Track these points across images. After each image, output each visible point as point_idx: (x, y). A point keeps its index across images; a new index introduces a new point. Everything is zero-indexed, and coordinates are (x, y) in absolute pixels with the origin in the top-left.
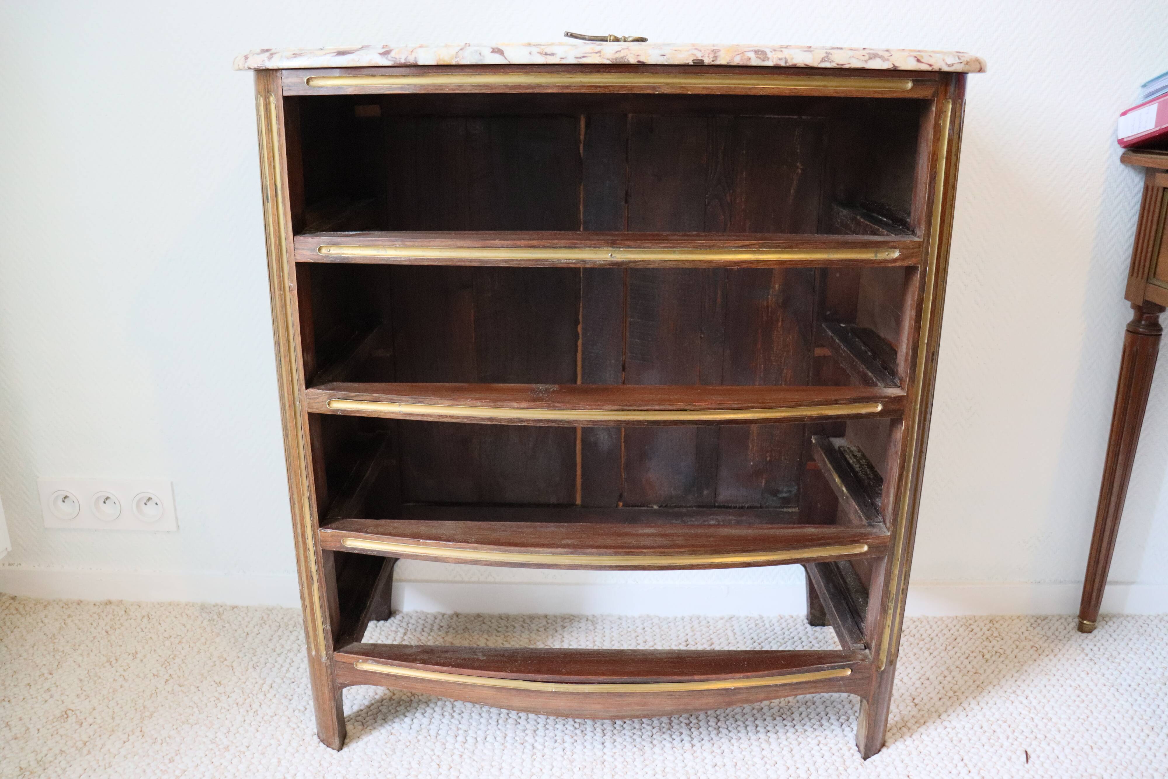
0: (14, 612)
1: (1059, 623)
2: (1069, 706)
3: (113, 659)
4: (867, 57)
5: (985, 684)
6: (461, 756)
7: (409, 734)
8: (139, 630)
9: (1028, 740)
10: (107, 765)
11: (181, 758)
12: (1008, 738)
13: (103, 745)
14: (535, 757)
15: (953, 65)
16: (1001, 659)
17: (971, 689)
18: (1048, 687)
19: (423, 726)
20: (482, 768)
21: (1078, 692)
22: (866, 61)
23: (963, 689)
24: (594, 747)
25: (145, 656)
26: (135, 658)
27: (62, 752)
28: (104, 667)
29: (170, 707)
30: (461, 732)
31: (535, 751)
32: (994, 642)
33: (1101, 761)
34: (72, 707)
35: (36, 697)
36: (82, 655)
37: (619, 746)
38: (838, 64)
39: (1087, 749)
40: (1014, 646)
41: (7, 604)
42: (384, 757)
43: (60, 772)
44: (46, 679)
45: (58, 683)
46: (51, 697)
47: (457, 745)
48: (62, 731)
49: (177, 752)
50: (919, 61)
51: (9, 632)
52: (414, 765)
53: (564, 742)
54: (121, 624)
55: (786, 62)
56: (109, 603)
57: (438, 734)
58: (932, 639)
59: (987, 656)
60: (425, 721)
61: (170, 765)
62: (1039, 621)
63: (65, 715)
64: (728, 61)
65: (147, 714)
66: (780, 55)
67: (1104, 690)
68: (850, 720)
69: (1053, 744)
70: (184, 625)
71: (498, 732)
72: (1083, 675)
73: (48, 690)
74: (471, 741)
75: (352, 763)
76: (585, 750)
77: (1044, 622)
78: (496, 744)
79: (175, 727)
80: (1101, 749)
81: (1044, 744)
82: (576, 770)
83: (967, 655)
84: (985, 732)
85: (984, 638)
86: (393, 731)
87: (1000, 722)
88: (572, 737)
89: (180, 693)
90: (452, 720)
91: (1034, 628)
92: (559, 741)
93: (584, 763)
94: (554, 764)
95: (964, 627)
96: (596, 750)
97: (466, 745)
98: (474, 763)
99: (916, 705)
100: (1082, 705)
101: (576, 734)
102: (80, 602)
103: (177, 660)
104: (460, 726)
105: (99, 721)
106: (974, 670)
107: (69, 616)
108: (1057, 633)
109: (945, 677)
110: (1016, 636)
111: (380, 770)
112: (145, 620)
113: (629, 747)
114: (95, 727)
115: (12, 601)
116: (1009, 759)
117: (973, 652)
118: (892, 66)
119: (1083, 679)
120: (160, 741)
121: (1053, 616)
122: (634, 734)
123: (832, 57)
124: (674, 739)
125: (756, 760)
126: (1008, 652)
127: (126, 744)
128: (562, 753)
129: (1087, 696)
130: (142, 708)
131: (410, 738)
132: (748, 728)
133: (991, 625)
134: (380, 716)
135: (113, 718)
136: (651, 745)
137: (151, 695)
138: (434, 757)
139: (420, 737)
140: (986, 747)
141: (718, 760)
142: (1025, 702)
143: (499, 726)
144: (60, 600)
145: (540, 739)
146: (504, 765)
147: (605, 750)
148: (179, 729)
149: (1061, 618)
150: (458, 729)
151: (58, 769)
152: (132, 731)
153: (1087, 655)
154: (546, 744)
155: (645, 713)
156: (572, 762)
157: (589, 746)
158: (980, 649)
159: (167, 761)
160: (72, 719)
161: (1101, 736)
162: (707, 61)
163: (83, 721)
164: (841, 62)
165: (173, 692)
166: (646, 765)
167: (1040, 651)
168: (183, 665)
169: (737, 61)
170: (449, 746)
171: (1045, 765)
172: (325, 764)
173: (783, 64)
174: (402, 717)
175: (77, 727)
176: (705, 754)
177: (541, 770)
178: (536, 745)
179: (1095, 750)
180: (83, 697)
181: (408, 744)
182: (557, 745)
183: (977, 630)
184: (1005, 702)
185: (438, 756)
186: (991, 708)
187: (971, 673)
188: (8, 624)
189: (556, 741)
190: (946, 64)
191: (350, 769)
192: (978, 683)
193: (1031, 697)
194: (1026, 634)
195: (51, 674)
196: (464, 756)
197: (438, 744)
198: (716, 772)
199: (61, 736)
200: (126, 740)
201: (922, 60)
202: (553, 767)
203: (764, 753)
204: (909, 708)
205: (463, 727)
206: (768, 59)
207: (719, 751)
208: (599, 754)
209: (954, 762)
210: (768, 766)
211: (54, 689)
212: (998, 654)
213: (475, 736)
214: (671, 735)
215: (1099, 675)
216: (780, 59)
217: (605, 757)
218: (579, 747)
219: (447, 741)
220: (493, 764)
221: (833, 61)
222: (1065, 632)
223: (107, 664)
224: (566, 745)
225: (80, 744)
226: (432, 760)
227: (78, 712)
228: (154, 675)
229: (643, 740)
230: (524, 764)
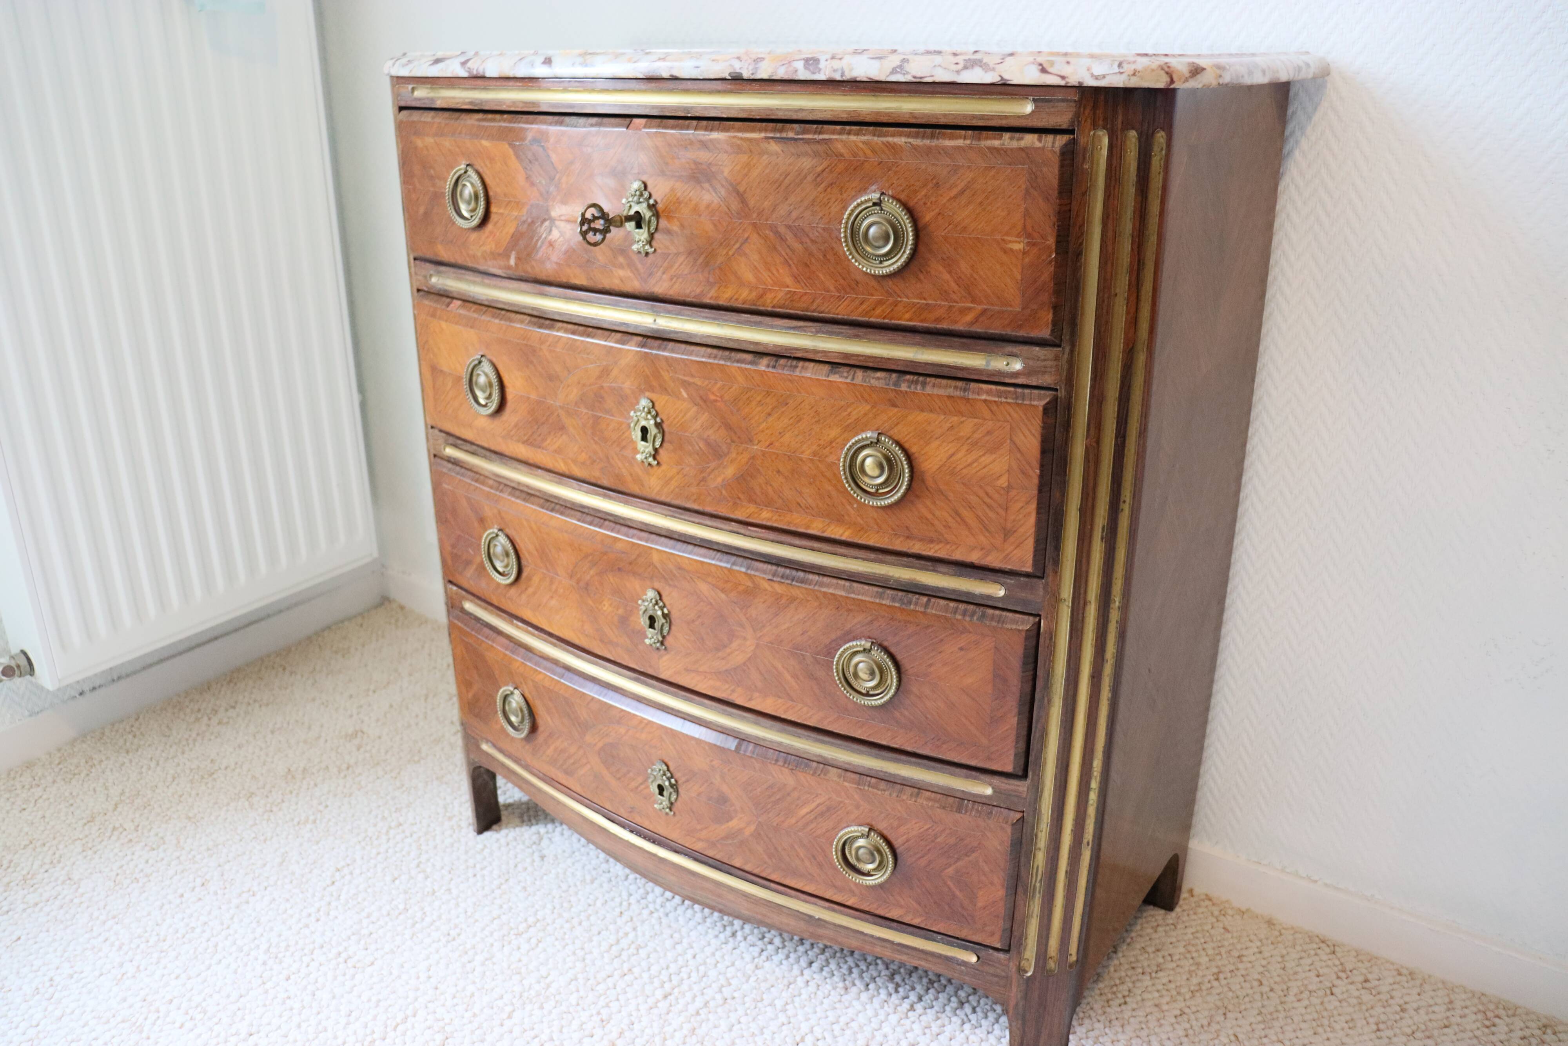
4: (960, 67)
6: (652, 913)
10: (349, 794)
11: (409, 811)
13: (361, 774)
14: (723, 946)
15: (1104, 77)
20: (660, 935)
22: (958, 72)
24: (797, 962)
27: (327, 768)
34: (366, 729)
35: (347, 710)
37: (826, 974)
38: (915, 77)
43: (312, 786)
44: (367, 695)
45: (372, 703)
46: (358, 714)
47: (660, 900)
48: (341, 749)
49: (410, 804)
50: (1044, 70)
53: (771, 943)
55: (843, 75)
61: (394, 814)
63: (355, 735)
64: (769, 74)
66: (836, 64)
73: (361, 707)
98: (657, 927)
118: (999, 79)
123: (907, 67)
128: (756, 954)
162: (746, 75)
164: (919, 74)
166: (835, 1008)
169: (781, 74)
173: (838, 77)
177: (717, 963)
185: (629, 904)
189: (762, 939)
190: (1092, 75)
191: (538, 882)
195: (374, 692)
196: (655, 915)
199: (337, 753)
200: (381, 776)
201: (1050, 70)
202: (733, 965)
206: (820, 70)
207: (936, 1030)
208: (795, 973)
211: (365, 707)
216: (835, 71)
217: (798, 979)
218: (779, 957)
220: (676, 935)
221: (908, 73)
230: (706, 949)
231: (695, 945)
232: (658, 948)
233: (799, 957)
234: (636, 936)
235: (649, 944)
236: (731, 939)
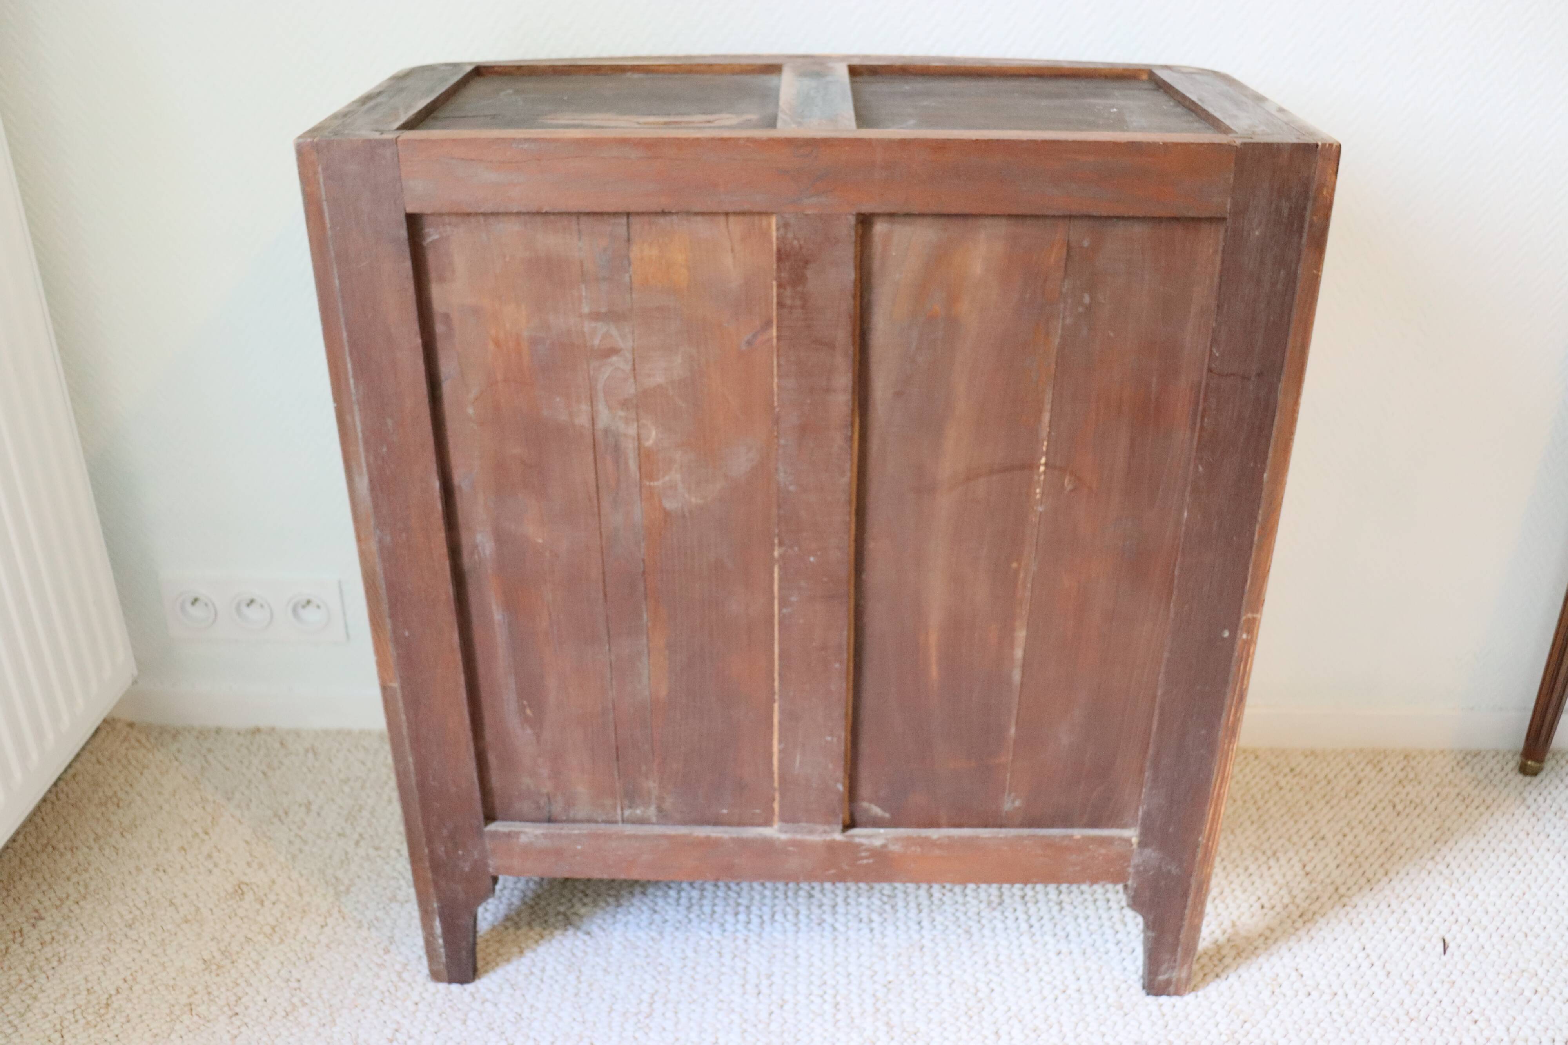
0: (137, 745)
1: (1495, 761)
2: (1501, 879)
3: (281, 812)
5: (1396, 846)
6: (746, 941)
7: (678, 911)
8: (305, 770)
9: (1446, 923)
10: (308, 958)
11: (398, 947)
12: (1422, 921)
13: (297, 930)
16: (1418, 811)
17: (1378, 853)
18: (1476, 853)
19: (694, 901)
20: (774, 956)
21: (1513, 859)
23: (1367, 853)
24: (909, 928)
25: (321, 807)
26: (308, 810)
27: (248, 939)
28: (272, 823)
29: (369, 878)
30: (741, 909)
31: (836, 933)
32: (1409, 788)
33: (1537, 953)
34: (245, 879)
35: (198, 867)
36: (238, 806)
37: (940, 927)
39: (1520, 936)
40: (1434, 794)
41: (125, 733)
42: (651, 943)
43: (253, 966)
44: (203, 841)
45: (219, 847)
46: (216, 865)
47: (740, 927)
48: (241, 913)
49: (391, 940)
51: (137, 774)
52: (690, 953)
53: (871, 921)
54: (281, 763)
56: (257, 731)
57: (714, 912)
58: (1329, 782)
59: (1399, 807)
60: (695, 894)
61: (386, 957)
62: (1469, 758)
63: (239, 891)
65: (342, 888)
67: (1548, 856)
68: (1225, 894)
69: (1477, 930)
70: (363, 763)
71: (788, 909)
72: (1522, 835)
73: (209, 856)
74: (755, 920)
75: (613, 952)
77: (1475, 760)
78: (787, 925)
79: (381, 906)
80: (1537, 936)
81: (1466, 930)
82: (889, 958)
83: (1372, 806)
84: (1393, 912)
85: (1396, 780)
86: (657, 908)
87: (1412, 899)
89: (378, 860)
90: (730, 893)
91: (1462, 768)
95: (1369, 767)
97: (751, 926)
99: (1307, 874)
100: (1518, 878)
102: (218, 731)
103: (365, 814)
104: (740, 901)
105: (283, 898)
106: (1382, 827)
107: (210, 750)
108: (1491, 776)
109: (1345, 836)
110: (1438, 780)
111: (649, 960)
112: (310, 755)
113: (952, 927)
114: (281, 906)
115: (128, 729)
116: (1423, 949)
117: (1381, 801)
119: (1521, 842)
120: (366, 925)
121: (1488, 752)
122: (957, 910)
124: (1006, 918)
125: (1111, 946)
126: (1427, 802)
127: (326, 929)
128: (869, 936)
129: (1525, 865)
130: (334, 881)
131: (679, 917)
132: (1098, 903)
133: (1405, 762)
135: (301, 895)
136: (979, 926)
137: (342, 862)
138: (713, 943)
139: (692, 916)
140: (1394, 932)
141: (1063, 946)
142: (1446, 872)
143: (790, 901)
144: (193, 728)
145: (842, 919)
146: (800, 952)
147: (924, 932)
148: (387, 908)
149: (1497, 753)
150: (738, 904)
151: (249, 962)
152: (329, 911)
153: (1529, 807)
154: (850, 924)
156: (884, 947)
157: (903, 928)
158: (1390, 796)
159: (381, 952)
160: (249, 897)
161: (1539, 919)
163: (264, 898)
165: (368, 858)
166: (975, 953)
167: (1468, 801)
168: (374, 820)
170: (728, 927)
171: (1466, 957)
172: (579, 954)
174: (666, 889)
175: (258, 906)
176: (1047, 938)
178: (837, 925)
179: (1530, 938)
180: (255, 865)
181: (678, 925)
182: (862, 925)
183: (1387, 769)
184: (1420, 872)
185: (718, 942)
186: (1402, 880)
187: (1377, 831)
188: (134, 762)
189: (861, 921)
191: (611, 960)
192: (1386, 845)
193: (1454, 865)
194: (1451, 776)
195: (206, 833)
196: (751, 941)
197: (715, 925)
198: (1061, 961)
199: (242, 919)
200: (323, 924)
203: (1119, 936)
204: (1298, 878)
205: (744, 901)
207: (1062, 934)
208: (916, 937)
209: (1355, 951)
210: (1124, 955)
211: (215, 854)
212: (1413, 805)
213: (759, 913)
214: (1003, 912)
215: (1542, 836)
217: (924, 941)
218: (890, 929)
219: (726, 921)
220: (788, 951)
222: (1503, 774)
223: (275, 820)
225: (267, 929)
226: (711, 947)
227: (254, 887)
228: (339, 835)
229: (969, 918)
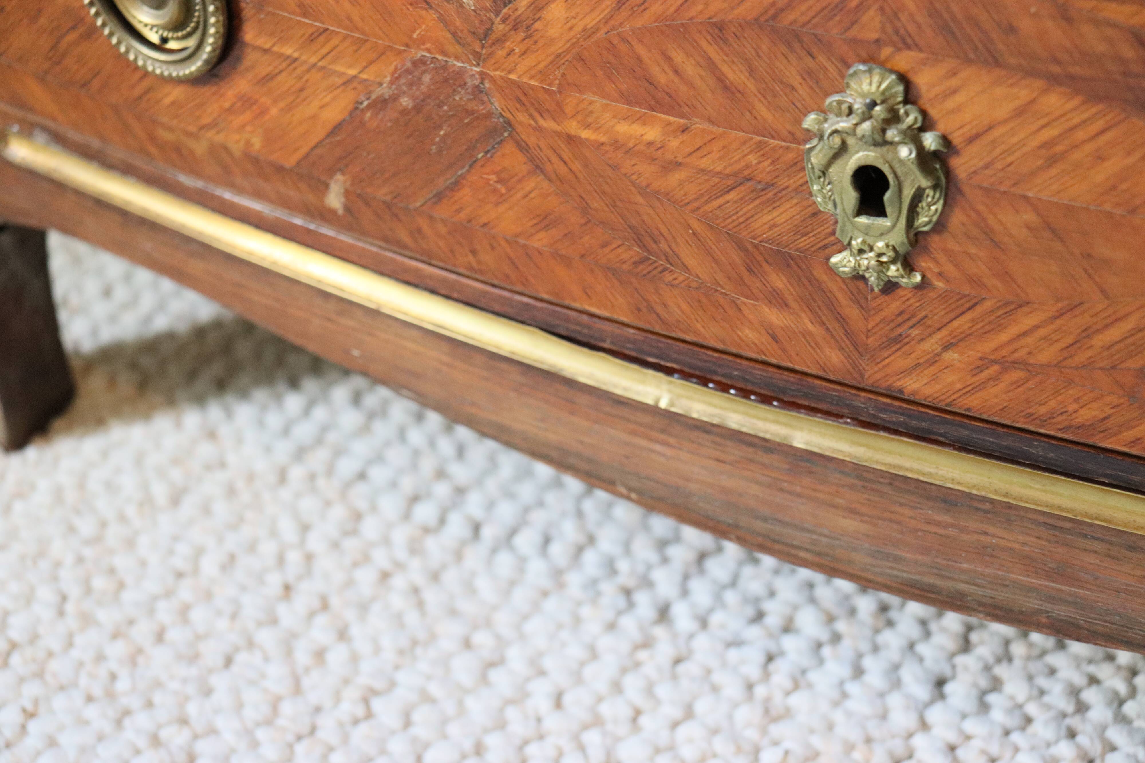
14: (642, 655)
76: (853, 688)
88: (830, 619)
92: (773, 620)
93: (817, 742)
94: (701, 707)
96: (895, 700)
98: (412, 618)
101: (852, 612)
134: (216, 369)
155: (1063, 612)
177: (638, 713)
202: (689, 713)
224: (789, 643)
230: (588, 672)
231: (548, 663)
232: (434, 689)
233: (896, 667)
234: (355, 659)
235: (401, 677)
236: (659, 632)
